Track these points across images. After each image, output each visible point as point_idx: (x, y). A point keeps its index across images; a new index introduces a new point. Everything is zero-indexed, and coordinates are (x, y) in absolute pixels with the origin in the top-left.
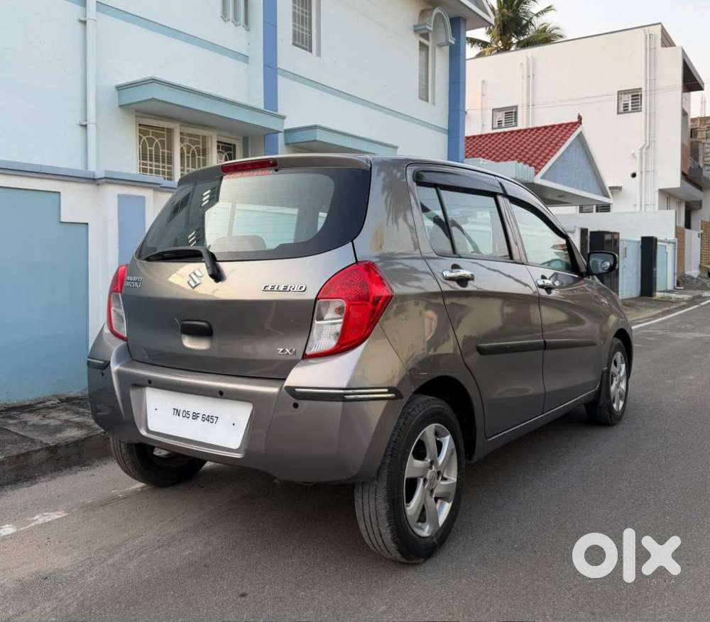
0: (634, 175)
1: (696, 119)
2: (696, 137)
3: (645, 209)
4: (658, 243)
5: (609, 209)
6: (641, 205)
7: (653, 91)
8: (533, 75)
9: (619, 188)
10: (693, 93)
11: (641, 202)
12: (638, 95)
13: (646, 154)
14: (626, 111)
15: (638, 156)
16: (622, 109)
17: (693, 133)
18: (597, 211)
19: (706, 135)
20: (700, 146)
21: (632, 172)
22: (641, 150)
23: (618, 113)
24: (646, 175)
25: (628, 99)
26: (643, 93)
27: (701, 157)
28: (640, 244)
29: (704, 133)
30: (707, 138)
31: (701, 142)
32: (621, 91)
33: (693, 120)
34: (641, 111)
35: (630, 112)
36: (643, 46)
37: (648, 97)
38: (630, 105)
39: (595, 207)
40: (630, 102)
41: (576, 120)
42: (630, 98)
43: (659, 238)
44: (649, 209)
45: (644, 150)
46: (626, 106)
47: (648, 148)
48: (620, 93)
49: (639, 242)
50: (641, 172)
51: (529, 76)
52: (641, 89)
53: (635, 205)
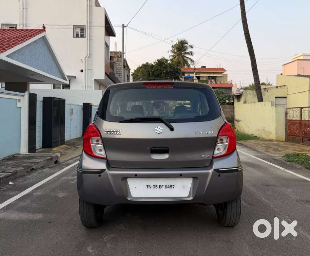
0: (82, 71)
1: (113, 52)
2: (113, 60)
3: (88, 89)
4: (92, 107)
5: (70, 88)
6: (86, 87)
7: (91, 27)
8: (26, 9)
9: (75, 77)
10: (111, 37)
11: (86, 85)
12: (84, 29)
13: (88, 60)
14: (77, 36)
15: (83, 60)
16: (75, 35)
17: (111, 58)
18: (63, 88)
19: (117, 60)
20: (115, 65)
21: (81, 69)
22: (85, 57)
23: (74, 37)
24: (88, 72)
25: (79, 30)
26: (86, 28)
27: (115, 70)
28: (82, 107)
29: (116, 59)
30: (117, 61)
31: (115, 63)
32: (76, 26)
33: (111, 52)
34: (85, 37)
35: (80, 37)
36: (86, 4)
37: (88, 29)
38: (80, 34)
39: (62, 85)
40: (80, 32)
41: (42, 28)
42: (80, 30)
43: (93, 104)
44: (90, 89)
45: (87, 58)
46: (78, 34)
47: (89, 57)
48: (75, 26)
49: (81, 106)
50: (86, 70)
51: (24, 9)
52: (85, 26)
53: (83, 87)
